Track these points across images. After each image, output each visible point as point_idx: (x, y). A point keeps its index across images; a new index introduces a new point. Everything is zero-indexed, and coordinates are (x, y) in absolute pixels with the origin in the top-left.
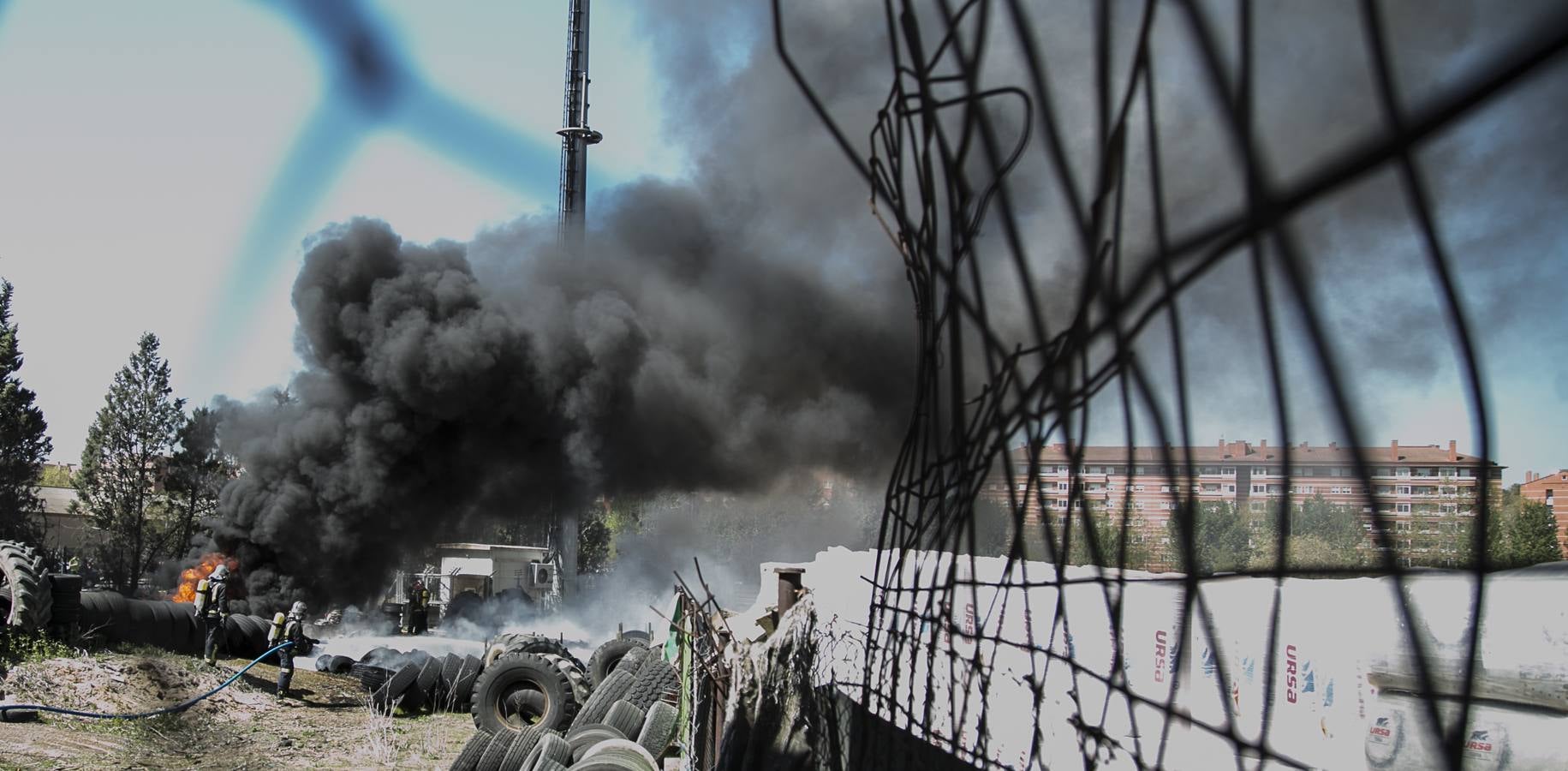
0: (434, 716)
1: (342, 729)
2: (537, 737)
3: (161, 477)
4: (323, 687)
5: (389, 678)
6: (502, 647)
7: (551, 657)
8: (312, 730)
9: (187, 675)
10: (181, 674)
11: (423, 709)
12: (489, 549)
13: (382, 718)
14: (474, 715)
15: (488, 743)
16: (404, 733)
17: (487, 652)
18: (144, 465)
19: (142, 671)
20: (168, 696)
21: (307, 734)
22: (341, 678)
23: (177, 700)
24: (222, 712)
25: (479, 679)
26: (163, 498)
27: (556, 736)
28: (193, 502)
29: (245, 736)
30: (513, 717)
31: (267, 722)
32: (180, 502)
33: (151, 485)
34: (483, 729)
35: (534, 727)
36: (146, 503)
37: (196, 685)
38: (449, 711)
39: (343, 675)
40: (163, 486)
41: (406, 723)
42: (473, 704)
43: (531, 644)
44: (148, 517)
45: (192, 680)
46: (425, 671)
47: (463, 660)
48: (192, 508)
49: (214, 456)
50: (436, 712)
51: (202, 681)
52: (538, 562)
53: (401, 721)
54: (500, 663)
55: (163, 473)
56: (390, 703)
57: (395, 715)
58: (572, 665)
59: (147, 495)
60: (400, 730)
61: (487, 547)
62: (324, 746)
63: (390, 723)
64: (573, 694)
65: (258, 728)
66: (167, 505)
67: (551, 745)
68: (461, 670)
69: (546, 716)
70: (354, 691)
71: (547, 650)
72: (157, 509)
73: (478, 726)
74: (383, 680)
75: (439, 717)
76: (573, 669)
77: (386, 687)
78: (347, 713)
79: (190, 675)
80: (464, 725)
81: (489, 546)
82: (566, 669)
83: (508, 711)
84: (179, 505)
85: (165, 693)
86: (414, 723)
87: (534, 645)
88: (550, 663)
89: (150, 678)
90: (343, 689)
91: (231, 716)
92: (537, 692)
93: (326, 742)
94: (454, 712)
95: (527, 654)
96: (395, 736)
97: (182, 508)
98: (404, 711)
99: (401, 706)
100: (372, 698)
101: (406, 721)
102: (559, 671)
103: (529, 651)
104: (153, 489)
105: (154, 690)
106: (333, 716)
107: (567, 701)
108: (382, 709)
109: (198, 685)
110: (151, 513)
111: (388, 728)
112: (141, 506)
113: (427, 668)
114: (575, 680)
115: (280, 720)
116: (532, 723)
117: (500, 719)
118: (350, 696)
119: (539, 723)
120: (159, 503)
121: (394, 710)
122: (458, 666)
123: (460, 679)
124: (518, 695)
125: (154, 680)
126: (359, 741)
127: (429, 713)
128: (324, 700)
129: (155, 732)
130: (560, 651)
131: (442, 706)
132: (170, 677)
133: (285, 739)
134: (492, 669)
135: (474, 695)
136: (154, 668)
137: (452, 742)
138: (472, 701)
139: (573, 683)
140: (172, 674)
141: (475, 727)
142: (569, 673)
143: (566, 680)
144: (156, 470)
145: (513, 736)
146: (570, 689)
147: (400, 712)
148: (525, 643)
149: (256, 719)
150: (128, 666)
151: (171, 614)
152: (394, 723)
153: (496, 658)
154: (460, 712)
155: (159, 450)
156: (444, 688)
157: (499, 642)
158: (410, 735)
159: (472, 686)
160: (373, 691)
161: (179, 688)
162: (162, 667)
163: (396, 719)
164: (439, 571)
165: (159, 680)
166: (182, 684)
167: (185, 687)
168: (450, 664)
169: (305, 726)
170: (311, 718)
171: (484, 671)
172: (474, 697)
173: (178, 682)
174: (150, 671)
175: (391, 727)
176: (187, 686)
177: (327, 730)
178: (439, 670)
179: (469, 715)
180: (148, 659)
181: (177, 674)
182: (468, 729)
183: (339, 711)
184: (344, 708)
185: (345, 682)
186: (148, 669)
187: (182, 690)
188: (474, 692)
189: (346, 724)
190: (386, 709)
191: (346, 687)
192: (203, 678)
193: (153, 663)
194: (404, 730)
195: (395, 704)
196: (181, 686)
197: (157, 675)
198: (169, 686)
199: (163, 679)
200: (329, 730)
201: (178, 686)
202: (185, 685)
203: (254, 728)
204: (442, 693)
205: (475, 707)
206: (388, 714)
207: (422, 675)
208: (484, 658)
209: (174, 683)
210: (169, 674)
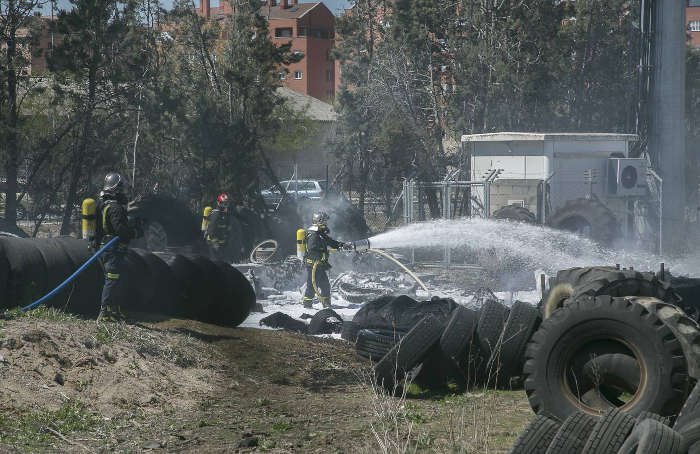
0: (468, 395)
1: (331, 419)
2: (629, 425)
3: (41, 51)
4: (302, 356)
5: (397, 341)
6: (569, 288)
7: (647, 302)
8: (287, 421)
9: (98, 346)
10: (89, 345)
11: (451, 385)
12: (543, 139)
13: (390, 401)
14: (529, 393)
15: (553, 434)
16: (424, 422)
17: (545, 297)
18: (13, 31)
19: (30, 344)
21: (278, 426)
25: (534, 338)
26: (47, 83)
27: (660, 424)
28: (92, 87)
29: (187, 433)
30: (589, 394)
31: (220, 412)
32: (73, 87)
33: (27, 63)
34: (543, 414)
35: (625, 411)
36: (21, 92)
37: (112, 360)
38: (491, 386)
40: (45, 64)
41: (427, 407)
42: (527, 376)
43: (614, 283)
44: (25, 112)
45: (106, 354)
46: (451, 328)
47: (508, 310)
48: (92, 95)
49: (121, 15)
50: (471, 390)
51: (121, 354)
52: (620, 155)
53: (419, 403)
54: (566, 311)
55: (43, 44)
56: (400, 377)
57: (410, 396)
58: (681, 313)
59: (23, 78)
60: (418, 417)
61: (541, 136)
62: (306, 444)
63: (403, 407)
64: (684, 359)
65: (207, 420)
66: (52, 93)
67: (652, 437)
68: (506, 327)
69: (641, 394)
70: (345, 361)
71: (640, 293)
72: (39, 100)
73: (536, 409)
74: (388, 344)
75: (476, 396)
76: (681, 320)
77: (394, 353)
78: (338, 395)
79: (103, 347)
80: (514, 408)
81: (543, 135)
82: (671, 320)
83: (581, 387)
84: (72, 92)
86: (439, 406)
87: (620, 284)
88: (645, 311)
89: (43, 354)
90: (330, 359)
92: (626, 357)
93: (308, 438)
94: (499, 388)
95: (607, 298)
96: (411, 427)
97: (76, 97)
98: (423, 390)
99: (418, 380)
100: (373, 368)
101: (426, 404)
102: (659, 322)
103: (611, 294)
104: (29, 69)
105: (50, 371)
106: (318, 398)
107: (675, 370)
108: (389, 387)
109: (115, 361)
110: (30, 106)
111: (400, 415)
112: (13, 95)
113: (454, 323)
114: (687, 336)
116: (620, 404)
117: (570, 398)
118: (341, 368)
119: (632, 404)
120: (41, 90)
121: (407, 387)
122: (502, 320)
123: (504, 340)
124: (597, 362)
125: (49, 356)
126: (357, 435)
127: (460, 391)
129: (53, 434)
130: (661, 292)
131: (480, 381)
132: (72, 350)
133: (248, 435)
134: (554, 322)
135: (528, 363)
136: (49, 338)
137: (497, 434)
138: (525, 370)
139: (684, 341)
140: (76, 346)
141: (529, 410)
142: (676, 326)
143: (671, 336)
144: (33, 40)
145: (591, 424)
146: (679, 351)
147: (416, 390)
148: (604, 281)
149: (204, 407)
150: (8, 337)
151: (67, 255)
152: (409, 407)
153: (560, 305)
154: (507, 388)
155: (35, 9)
156: (482, 354)
157: (564, 282)
158: (433, 425)
159: (525, 349)
160: (376, 360)
161: (87, 366)
162: (59, 336)
163: (411, 402)
164: (468, 177)
165: (56, 356)
166: (92, 361)
167: (96, 365)
168: (489, 316)
169: (276, 415)
170: (285, 403)
171: (542, 327)
172: (529, 365)
173: (84, 358)
174: (42, 343)
175: (405, 415)
176: (100, 363)
177: (310, 421)
178: (474, 326)
179: (522, 393)
180: (38, 326)
181: (83, 346)
182: (522, 415)
183: (325, 392)
184: (333, 387)
185: (333, 348)
186: (40, 340)
187: (92, 368)
188: (529, 358)
189: (337, 411)
190: (395, 387)
191: (334, 355)
192: (122, 350)
193: (46, 331)
194: (423, 417)
195: (409, 379)
196: (90, 363)
197: (53, 349)
198: (72, 364)
199: (63, 355)
200: (313, 420)
201: (86, 363)
202: (96, 360)
203: (201, 420)
204: (478, 360)
205: (530, 382)
206: (399, 394)
207: (448, 334)
208: (542, 307)
209: (79, 359)
210: (71, 346)
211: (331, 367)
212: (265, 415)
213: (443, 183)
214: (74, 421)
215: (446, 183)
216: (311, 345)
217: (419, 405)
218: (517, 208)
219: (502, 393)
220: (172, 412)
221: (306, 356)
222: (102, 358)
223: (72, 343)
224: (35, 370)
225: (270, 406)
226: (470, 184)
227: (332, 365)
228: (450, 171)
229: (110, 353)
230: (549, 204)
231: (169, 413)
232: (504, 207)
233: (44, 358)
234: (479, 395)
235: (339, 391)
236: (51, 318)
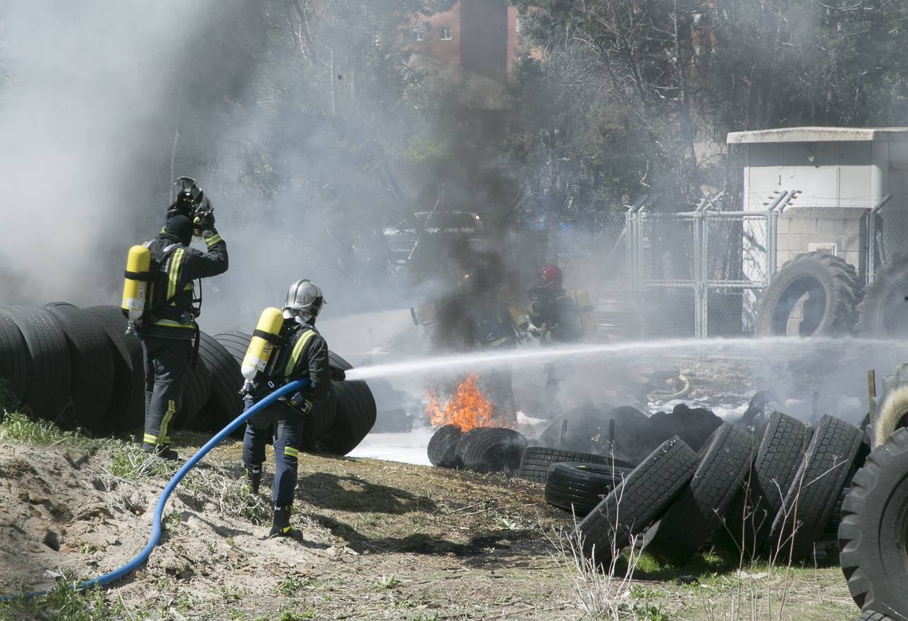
0: (741, 574)
1: (504, 611)
4: (453, 506)
5: (619, 482)
9: (114, 486)
10: (99, 485)
11: (711, 558)
12: (870, 138)
13: (605, 583)
14: (848, 573)
17: (875, 408)
19: (4, 482)
20: (71, 540)
22: (496, 482)
23: (93, 549)
24: (206, 575)
25: (857, 478)
31: (317, 598)
37: (137, 510)
38: (782, 561)
39: (501, 476)
41: (668, 596)
42: (844, 542)
45: (126, 500)
46: (711, 461)
50: (747, 563)
53: (655, 588)
56: (623, 543)
57: (639, 575)
60: (654, 611)
61: (866, 133)
63: (627, 593)
68: (808, 456)
70: (530, 516)
73: (860, 600)
74: (601, 486)
77: (612, 503)
78: (516, 571)
79: (123, 488)
80: (821, 597)
81: (872, 130)
85: (64, 533)
86: (689, 593)
89: (24, 498)
90: (501, 512)
91: (229, 585)
94: (796, 564)
98: (662, 565)
99: (652, 550)
100: (577, 527)
101: (667, 589)
105: (37, 527)
106: (480, 577)
108: (603, 560)
109: (142, 511)
111: (622, 608)
113: (715, 454)
115: (349, 592)
118: (520, 528)
121: (635, 560)
122: (801, 445)
123: (806, 481)
125: (35, 502)
127: (726, 568)
128: (455, 537)
131: (763, 551)
132: (73, 493)
134: (892, 450)
135: (847, 521)
136: (34, 472)
138: (842, 533)
140: (78, 486)
141: (850, 602)
147: (650, 565)
149: (290, 590)
151: (66, 335)
152: (637, 595)
153: (903, 422)
154: (809, 564)
156: (765, 504)
159: (840, 497)
160: (581, 514)
161: (97, 519)
162: (52, 469)
163: (642, 585)
164: (739, 204)
165: (46, 503)
166: (105, 511)
167: (112, 517)
168: (776, 442)
169: (411, 606)
170: (425, 586)
171: (871, 460)
172: (847, 525)
173: (92, 506)
174: (24, 480)
175: (631, 607)
176: (117, 515)
177: (468, 615)
178: (751, 458)
179: (835, 573)
180: (17, 454)
181: (91, 486)
182: (835, 610)
183: (494, 567)
184: (507, 559)
185: (505, 494)
186: (19, 475)
187: (105, 523)
188: (847, 513)
189: (514, 599)
190: (615, 559)
191: (508, 506)
192: (154, 492)
193: (30, 461)
194: (663, 612)
195: (638, 548)
196: (101, 514)
197: (41, 491)
198: (72, 516)
199: (56, 500)
200: (473, 614)
201: (95, 514)
202: (111, 510)
203: (285, 612)
204: (759, 515)
205: (850, 553)
206: (621, 572)
207: (705, 471)
208: (869, 426)
209: (83, 508)
210: (71, 486)
211: (504, 525)
212: (393, 604)
213: (695, 214)
214: (76, 610)
215: (700, 215)
216: (468, 487)
217: (655, 591)
218: (825, 257)
219: (800, 573)
220: (236, 597)
221: (460, 505)
222: (122, 507)
223: (72, 481)
224: (12, 525)
225: (401, 589)
226: (741, 216)
227: (505, 521)
228: (707, 194)
229: (134, 499)
230: (880, 250)
231: (233, 599)
232: (800, 256)
233: (26, 505)
234: (760, 575)
235: (517, 565)
236: (38, 439)
